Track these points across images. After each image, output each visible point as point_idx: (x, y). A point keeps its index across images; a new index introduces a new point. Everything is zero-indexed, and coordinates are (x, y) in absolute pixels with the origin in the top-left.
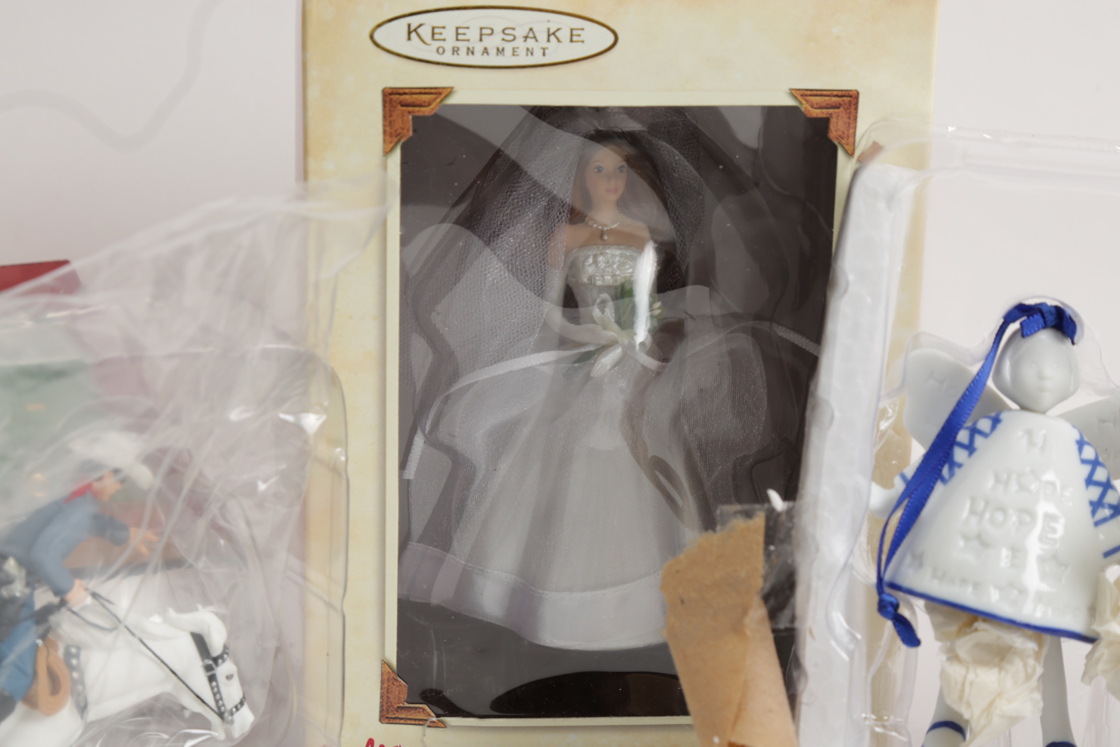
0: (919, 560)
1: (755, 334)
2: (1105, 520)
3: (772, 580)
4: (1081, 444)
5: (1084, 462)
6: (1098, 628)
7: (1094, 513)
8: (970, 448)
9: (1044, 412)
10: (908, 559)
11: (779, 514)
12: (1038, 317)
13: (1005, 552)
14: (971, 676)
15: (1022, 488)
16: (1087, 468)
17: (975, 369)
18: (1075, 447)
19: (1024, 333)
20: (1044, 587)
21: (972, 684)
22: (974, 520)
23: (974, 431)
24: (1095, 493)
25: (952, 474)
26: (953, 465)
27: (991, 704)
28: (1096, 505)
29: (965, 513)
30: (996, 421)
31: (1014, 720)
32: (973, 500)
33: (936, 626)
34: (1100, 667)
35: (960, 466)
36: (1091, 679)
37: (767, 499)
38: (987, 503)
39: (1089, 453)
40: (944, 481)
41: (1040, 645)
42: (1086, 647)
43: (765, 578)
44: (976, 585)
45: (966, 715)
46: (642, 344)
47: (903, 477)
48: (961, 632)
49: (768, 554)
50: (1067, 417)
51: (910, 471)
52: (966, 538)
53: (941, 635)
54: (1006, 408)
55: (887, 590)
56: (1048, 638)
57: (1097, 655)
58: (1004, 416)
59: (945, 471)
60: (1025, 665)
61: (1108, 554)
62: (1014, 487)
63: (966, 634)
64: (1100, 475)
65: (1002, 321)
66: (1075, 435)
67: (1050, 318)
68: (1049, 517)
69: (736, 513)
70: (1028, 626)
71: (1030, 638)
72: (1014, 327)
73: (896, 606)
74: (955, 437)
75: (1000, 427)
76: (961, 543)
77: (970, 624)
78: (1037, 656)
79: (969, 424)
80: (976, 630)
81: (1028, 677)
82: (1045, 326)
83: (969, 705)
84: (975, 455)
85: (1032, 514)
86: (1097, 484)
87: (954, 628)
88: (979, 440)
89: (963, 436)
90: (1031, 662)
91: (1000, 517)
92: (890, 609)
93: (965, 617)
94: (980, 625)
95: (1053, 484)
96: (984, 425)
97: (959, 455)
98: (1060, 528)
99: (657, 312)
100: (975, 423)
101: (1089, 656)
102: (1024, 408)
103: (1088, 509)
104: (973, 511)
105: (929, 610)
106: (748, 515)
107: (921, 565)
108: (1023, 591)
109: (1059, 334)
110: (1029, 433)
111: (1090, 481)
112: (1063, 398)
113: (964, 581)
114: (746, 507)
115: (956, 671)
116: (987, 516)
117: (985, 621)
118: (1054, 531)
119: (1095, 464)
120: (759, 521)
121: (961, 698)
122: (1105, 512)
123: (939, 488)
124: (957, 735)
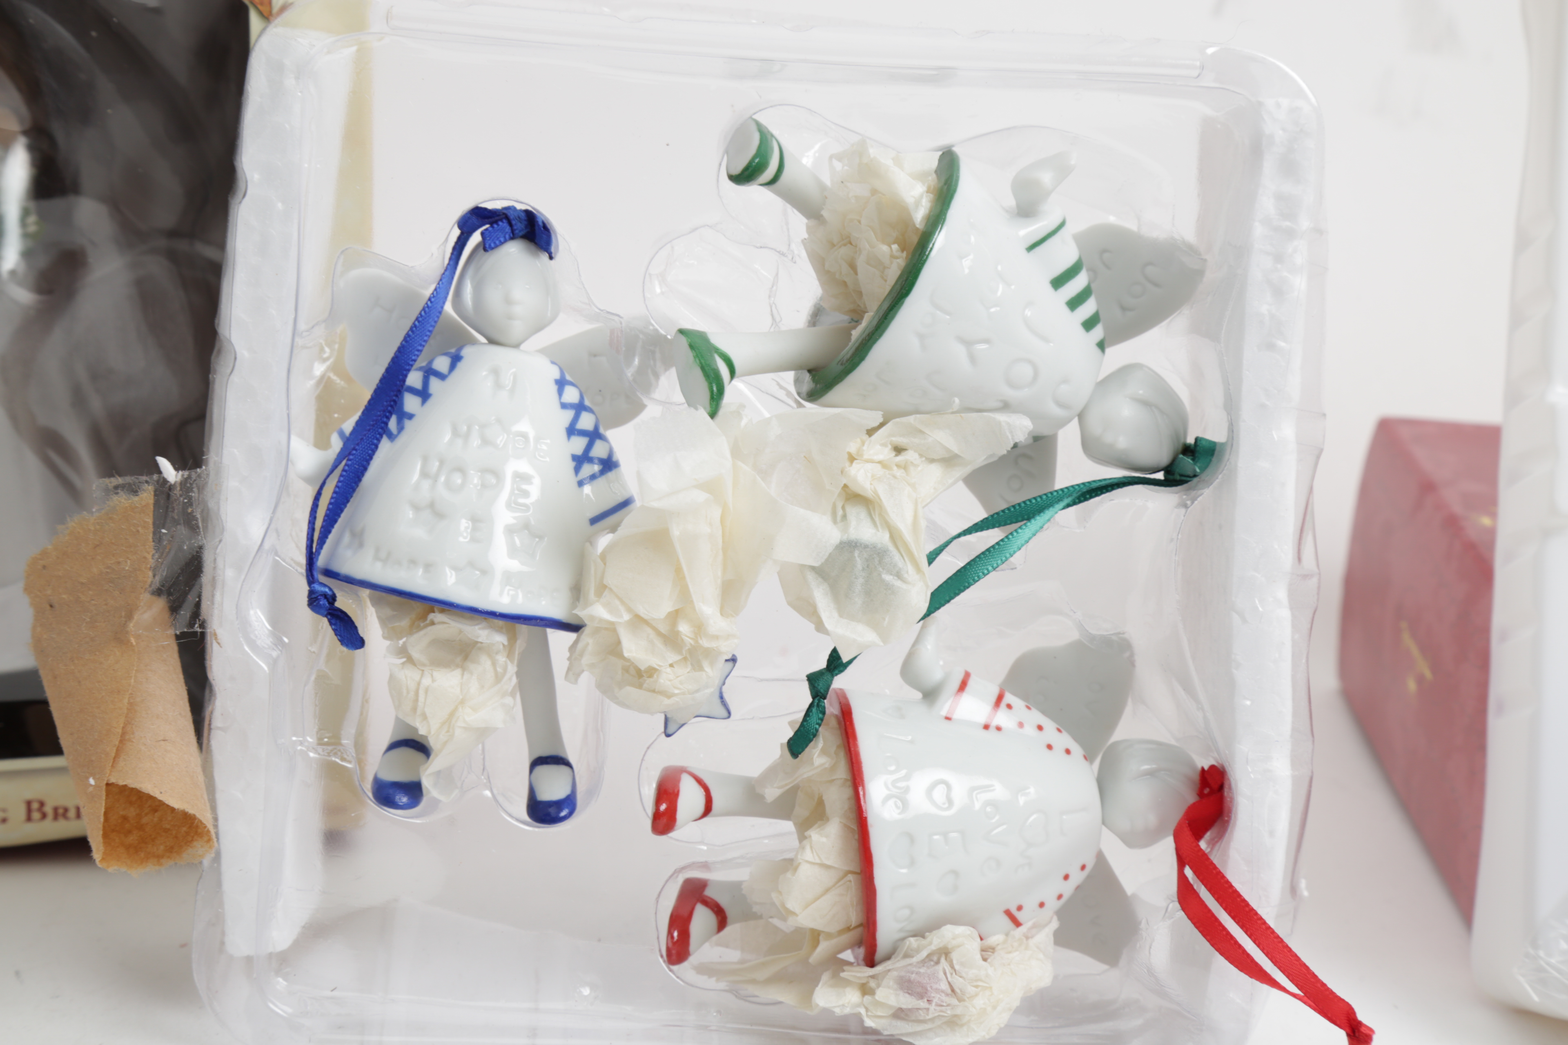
0: (359, 539)
1: (172, 256)
2: (593, 477)
3: (163, 573)
4: (561, 384)
5: (564, 406)
6: (583, 613)
7: (577, 470)
8: (424, 394)
9: (517, 346)
10: (347, 538)
11: (171, 487)
12: (504, 225)
13: (464, 524)
14: (426, 681)
15: (486, 442)
16: (570, 414)
17: (428, 292)
18: (554, 388)
19: (486, 246)
20: (514, 565)
21: (427, 691)
22: (426, 484)
23: (429, 372)
24: (578, 445)
25: (401, 428)
26: (404, 416)
27: (452, 714)
28: (580, 460)
29: (416, 476)
30: (456, 359)
31: (483, 733)
32: (425, 459)
33: (383, 622)
34: (586, 660)
35: (411, 416)
36: (578, 675)
37: (158, 470)
38: (442, 462)
39: (571, 395)
40: (391, 437)
41: (513, 639)
42: (569, 637)
43: (155, 570)
44: (428, 567)
45: (422, 731)
46: (13, 273)
47: (341, 433)
48: (414, 628)
49: (158, 538)
50: (543, 351)
51: (348, 426)
52: (416, 508)
53: (391, 633)
54: (473, 342)
55: (322, 579)
56: (523, 629)
57: (580, 646)
58: (466, 352)
59: (393, 424)
60: (494, 664)
61: (594, 521)
62: (475, 442)
63: (420, 629)
64: (586, 422)
65: (457, 232)
66: (557, 375)
67: (519, 226)
68: (522, 478)
69: (116, 487)
70: (493, 614)
71: (499, 630)
72: (476, 238)
73: (333, 598)
74: (404, 381)
75: (460, 365)
76: (411, 514)
77: (423, 617)
78: (510, 649)
79: (421, 362)
80: (433, 623)
81: (498, 678)
82: (513, 237)
83: (424, 717)
84: (430, 402)
85: (497, 474)
86: (583, 433)
87: (405, 623)
88: (434, 382)
89: (414, 379)
90: (502, 659)
91: (458, 479)
92: (323, 602)
93: (418, 606)
94: (437, 617)
95: (524, 436)
96: (442, 364)
97: (411, 403)
98: (535, 490)
99: (32, 229)
100: (431, 362)
101: (573, 648)
102: (492, 341)
103: (572, 465)
104: (424, 474)
106: (133, 490)
107: (361, 545)
108: (486, 571)
109: (532, 246)
110: (496, 372)
111: (572, 431)
112: (539, 327)
113: (413, 562)
114: (128, 479)
115: (409, 676)
116: (442, 479)
117: (442, 611)
118: (526, 494)
119: (580, 408)
120: (147, 495)
121: (414, 709)
122: (589, 469)
123: (385, 445)
124: (420, 756)
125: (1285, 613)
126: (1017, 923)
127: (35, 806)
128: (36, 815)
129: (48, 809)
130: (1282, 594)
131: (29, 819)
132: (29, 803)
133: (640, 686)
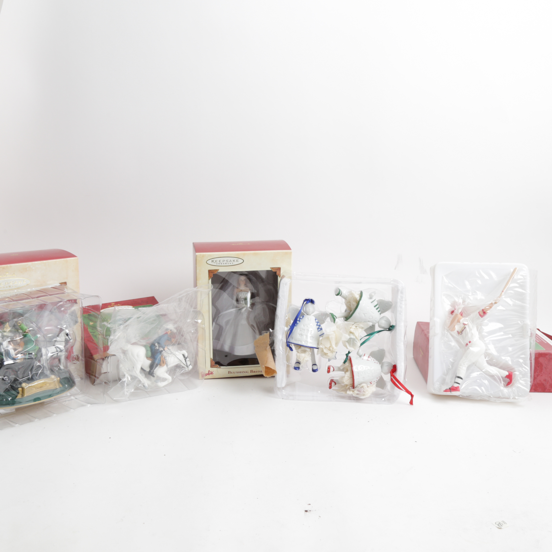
0: (292, 338)
1: (267, 305)
2: (319, 331)
3: (271, 342)
4: (316, 319)
5: (316, 322)
6: (319, 347)
7: (318, 330)
8: (299, 321)
9: (310, 315)
10: (291, 338)
11: (271, 332)
12: (309, 301)
13: (305, 336)
14: (301, 355)
15: (307, 326)
16: (317, 323)
17: (300, 309)
18: (315, 320)
19: (307, 303)
20: (311, 341)
21: (301, 356)
22: (300, 332)
23: (300, 318)
24: (318, 327)
25: (297, 325)
26: (297, 324)
27: (304, 359)
28: (318, 329)
29: (299, 331)
30: (303, 317)
31: (307, 361)
32: (300, 329)
33: (295, 348)
34: (319, 352)
35: (298, 324)
36: (318, 354)
37: (269, 330)
38: (302, 329)
39: (317, 321)
40: (296, 326)
41: (311, 350)
42: (317, 350)
43: (270, 342)
44: (301, 341)
45: (300, 361)
46: (249, 307)
47: (290, 326)
48: (299, 349)
49: (270, 338)
50: (313, 315)
51: (291, 325)
52: (299, 334)
53: (296, 349)
54: (305, 315)
55: (288, 343)
56: (312, 348)
57: (319, 351)
58: (304, 316)
59: (296, 325)
60: (308, 353)
61: (320, 336)
62: (306, 326)
63: (300, 349)
64: (319, 324)
65: (303, 302)
66: (315, 318)
67: (310, 301)
68: (311, 331)
69: (265, 332)
70: (308, 347)
71: (309, 349)
72: (305, 302)
73: (289, 345)
74: (297, 319)
75: (304, 318)
76: (298, 335)
77: (300, 347)
78: (310, 351)
79: (299, 317)
80: (301, 348)
81: (309, 354)
82: (310, 302)
83: (300, 359)
84: (300, 322)
85: (309, 330)
86: (318, 325)
87: (298, 348)
88: (301, 320)
89: (298, 319)
90: (309, 352)
91: (304, 331)
92: (288, 346)
93: (299, 346)
94: (302, 347)
95: (312, 326)
96: (301, 317)
97: (298, 322)
98: (313, 332)
99: (251, 302)
100: (300, 317)
101: (318, 351)
102: (307, 314)
103: (317, 329)
104: (300, 330)
105: (294, 346)
106: (267, 333)
107: (293, 339)
108: (308, 342)
109: (312, 303)
110: (308, 318)
111: (317, 325)
112: (313, 313)
113: (299, 341)
114: (266, 331)
115: (298, 354)
116: (302, 331)
117: (302, 346)
118: (312, 333)
119: (318, 322)
120: (268, 333)
121: (299, 358)
122: (320, 329)
123: (295, 327)
124: (299, 364)
125: (403, 346)
126: (371, 384)
127: (252, 371)
128: (252, 372)
129: (253, 371)
130: (402, 343)
131: (251, 372)
132: (251, 371)
133: (326, 355)
